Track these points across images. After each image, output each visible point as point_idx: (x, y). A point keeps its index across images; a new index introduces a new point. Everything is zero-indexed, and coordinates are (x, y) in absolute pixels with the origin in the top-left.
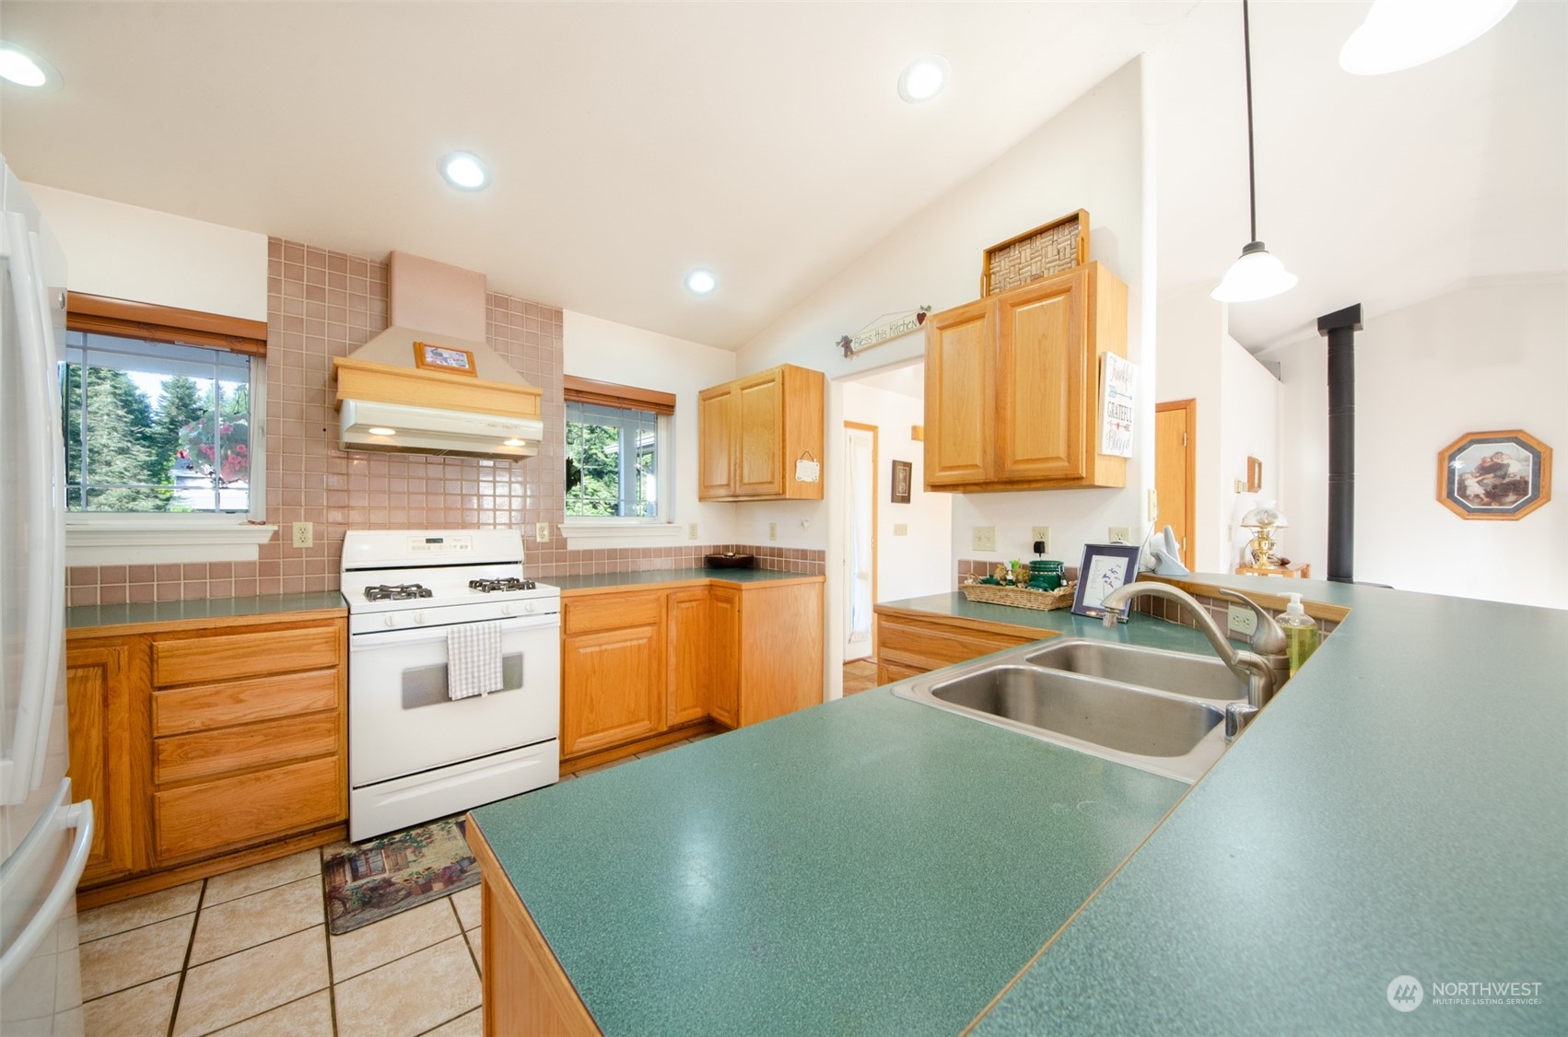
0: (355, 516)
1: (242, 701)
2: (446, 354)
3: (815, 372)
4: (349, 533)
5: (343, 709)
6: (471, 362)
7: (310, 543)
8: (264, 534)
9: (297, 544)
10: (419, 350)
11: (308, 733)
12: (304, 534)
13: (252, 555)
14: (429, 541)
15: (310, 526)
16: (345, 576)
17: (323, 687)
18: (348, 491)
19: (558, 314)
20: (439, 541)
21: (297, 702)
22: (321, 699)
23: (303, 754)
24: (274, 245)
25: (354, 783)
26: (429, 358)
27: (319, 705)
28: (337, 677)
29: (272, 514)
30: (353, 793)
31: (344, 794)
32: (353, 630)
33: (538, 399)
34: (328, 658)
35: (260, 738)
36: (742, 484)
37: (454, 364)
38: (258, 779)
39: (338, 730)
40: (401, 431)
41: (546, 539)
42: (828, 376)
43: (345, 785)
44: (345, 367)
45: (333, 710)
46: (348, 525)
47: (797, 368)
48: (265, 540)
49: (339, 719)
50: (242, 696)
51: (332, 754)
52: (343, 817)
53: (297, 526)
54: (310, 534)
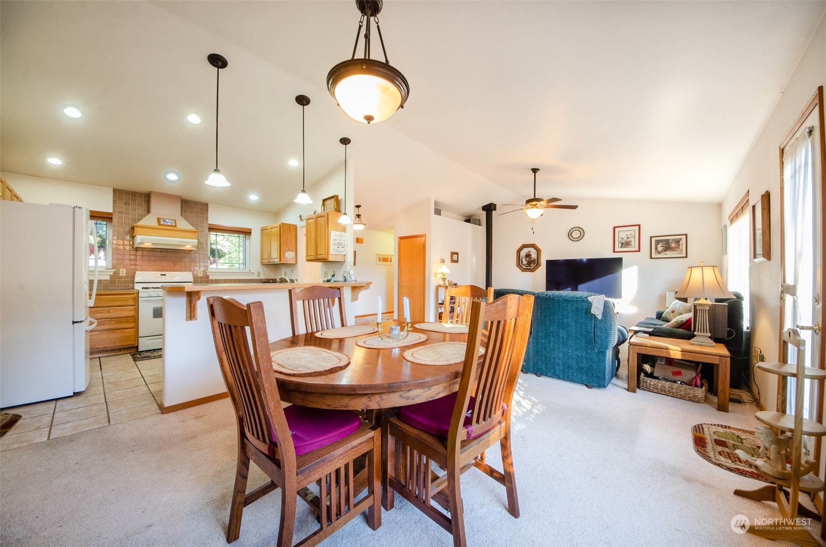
0: (138, 267)
1: (110, 312)
2: (167, 221)
3: (293, 225)
4: (137, 272)
5: (137, 317)
6: (175, 223)
7: (125, 275)
8: (111, 272)
9: (121, 275)
10: (159, 220)
11: (127, 322)
12: (123, 272)
13: (108, 278)
14: (161, 275)
15: (125, 270)
16: (135, 284)
17: (131, 311)
18: (136, 260)
19: (207, 205)
20: (165, 275)
21: (125, 314)
22: (131, 313)
23: (126, 327)
24: (115, 191)
25: (140, 336)
26: (162, 222)
27: (130, 315)
28: (135, 308)
29: (114, 267)
30: (139, 338)
31: (137, 339)
32: (139, 296)
33: (197, 233)
34: (133, 303)
35: (114, 322)
36: (271, 259)
37: (170, 224)
38: (114, 332)
39: (135, 322)
40: (153, 244)
41: (202, 275)
42: (298, 226)
43: (137, 336)
44: (136, 226)
45: (134, 317)
46: (136, 270)
47: (285, 224)
48: (112, 274)
49: (135, 319)
50: (110, 311)
51: (134, 328)
52: (136, 345)
53: (121, 270)
54: (125, 273)
